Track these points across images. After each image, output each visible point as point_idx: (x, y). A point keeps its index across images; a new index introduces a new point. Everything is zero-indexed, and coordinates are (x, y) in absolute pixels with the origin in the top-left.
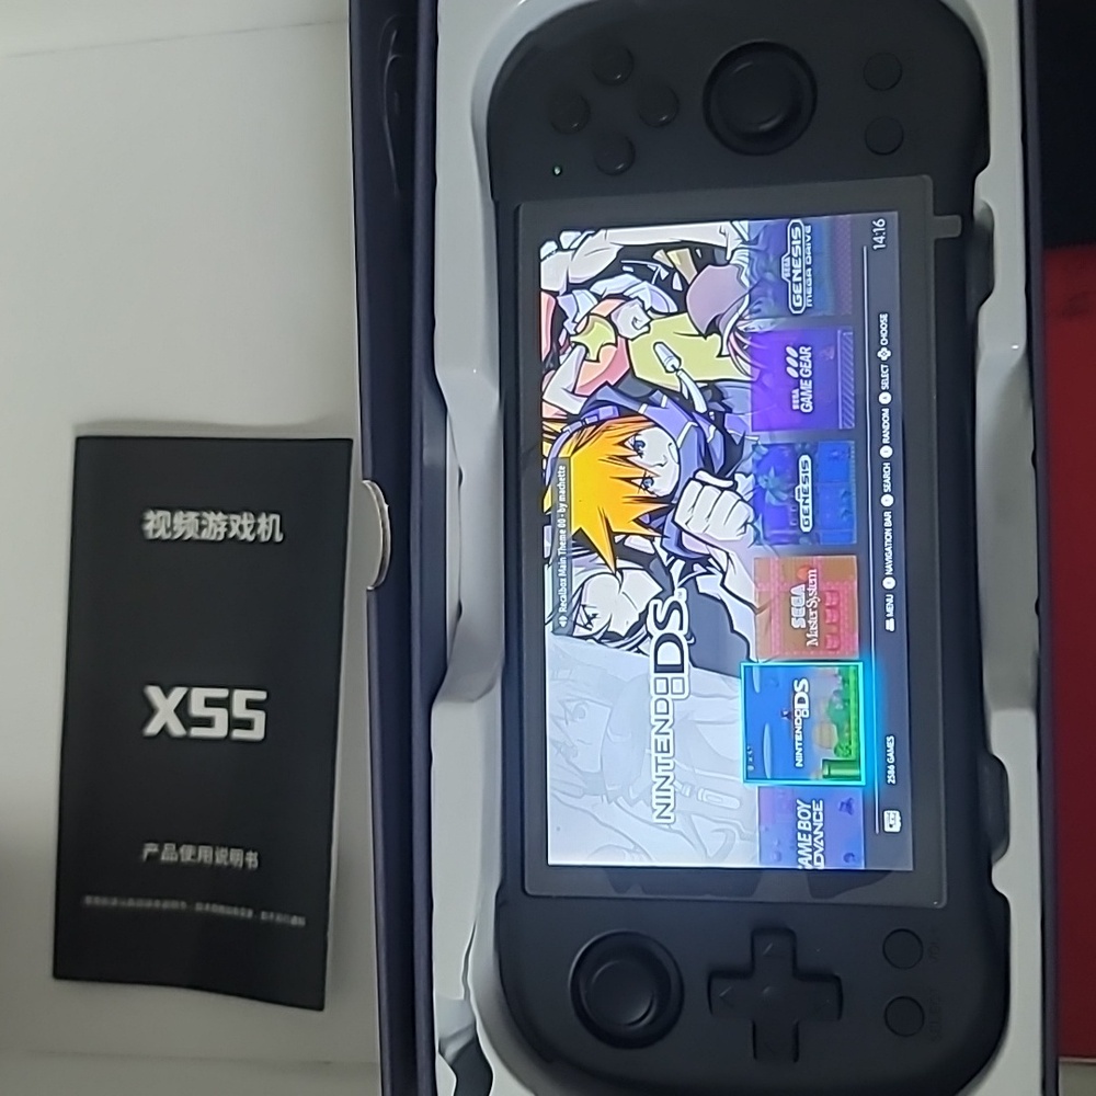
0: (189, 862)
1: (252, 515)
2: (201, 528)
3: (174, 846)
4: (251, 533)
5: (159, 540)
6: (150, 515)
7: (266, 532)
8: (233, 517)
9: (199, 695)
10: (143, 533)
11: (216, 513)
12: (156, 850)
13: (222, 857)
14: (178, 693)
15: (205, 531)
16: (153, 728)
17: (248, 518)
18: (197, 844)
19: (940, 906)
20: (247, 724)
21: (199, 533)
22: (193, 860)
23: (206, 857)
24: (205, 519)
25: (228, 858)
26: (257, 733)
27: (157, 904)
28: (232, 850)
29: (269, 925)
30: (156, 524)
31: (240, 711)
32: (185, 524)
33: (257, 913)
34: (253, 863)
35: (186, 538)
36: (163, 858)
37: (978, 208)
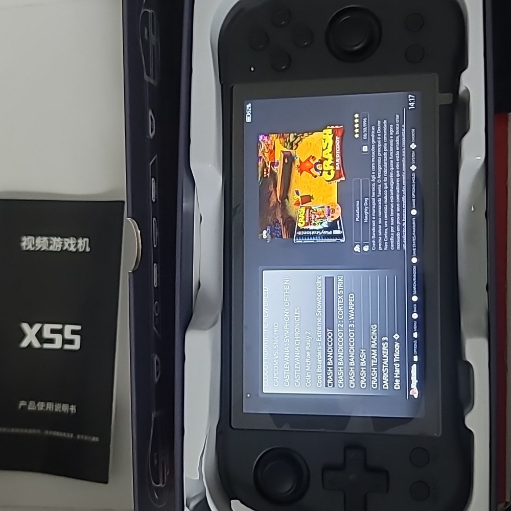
0: (42, 411)
1: (75, 238)
2: (50, 245)
3: (34, 403)
4: (74, 248)
5: (28, 251)
6: (24, 239)
7: (82, 247)
8: (66, 239)
9: (47, 328)
10: (20, 247)
11: (57, 237)
12: (25, 404)
13: (58, 408)
14: (37, 327)
15: (51, 246)
16: (24, 344)
17: (73, 239)
18: (46, 401)
19: (438, 436)
20: (71, 342)
21: (49, 247)
22: (44, 409)
23: (50, 408)
24: (52, 240)
25: (61, 408)
26: (77, 346)
27: (26, 431)
28: (63, 404)
29: (81, 441)
30: (27, 243)
31: (68, 335)
32: (41, 243)
33: (75, 435)
34: (74, 410)
35: (43, 249)
36: (29, 408)
37: (462, 89)
